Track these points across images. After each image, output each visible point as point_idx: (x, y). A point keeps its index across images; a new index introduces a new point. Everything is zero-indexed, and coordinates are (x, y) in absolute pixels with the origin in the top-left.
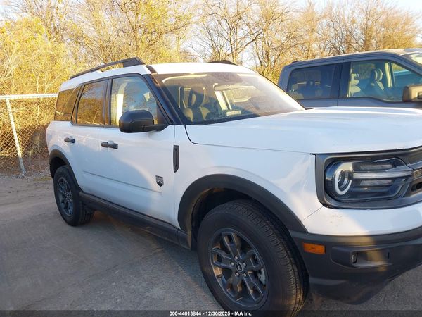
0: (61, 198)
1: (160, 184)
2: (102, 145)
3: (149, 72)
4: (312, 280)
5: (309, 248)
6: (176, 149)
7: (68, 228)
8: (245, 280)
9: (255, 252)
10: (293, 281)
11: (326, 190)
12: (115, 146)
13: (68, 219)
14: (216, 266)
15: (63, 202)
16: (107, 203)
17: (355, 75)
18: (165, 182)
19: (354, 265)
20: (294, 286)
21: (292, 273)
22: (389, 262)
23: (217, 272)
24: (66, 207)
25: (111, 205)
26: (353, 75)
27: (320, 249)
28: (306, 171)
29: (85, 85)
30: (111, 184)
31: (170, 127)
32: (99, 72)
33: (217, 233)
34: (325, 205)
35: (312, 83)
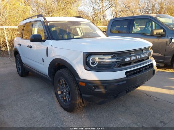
0: (18, 66)
1: (43, 62)
2: (28, 47)
3: (43, 20)
4: (83, 95)
5: (81, 84)
6: (47, 49)
7: (20, 77)
8: (66, 95)
9: (68, 85)
10: (77, 95)
11: (86, 64)
12: (31, 47)
13: (20, 74)
14: (59, 91)
15: (18, 68)
16: (30, 68)
17: (137, 24)
18: (45, 61)
19: (95, 90)
20: (78, 97)
21: (77, 93)
22: (106, 90)
23: (59, 93)
24: (19, 70)
25: (32, 69)
26: (136, 24)
27: (84, 84)
28: (81, 57)
29: (25, 24)
30: (30, 61)
31: (47, 40)
32: (30, 19)
33: (59, 79)
34: (86, 70)
35: (122, 27)
